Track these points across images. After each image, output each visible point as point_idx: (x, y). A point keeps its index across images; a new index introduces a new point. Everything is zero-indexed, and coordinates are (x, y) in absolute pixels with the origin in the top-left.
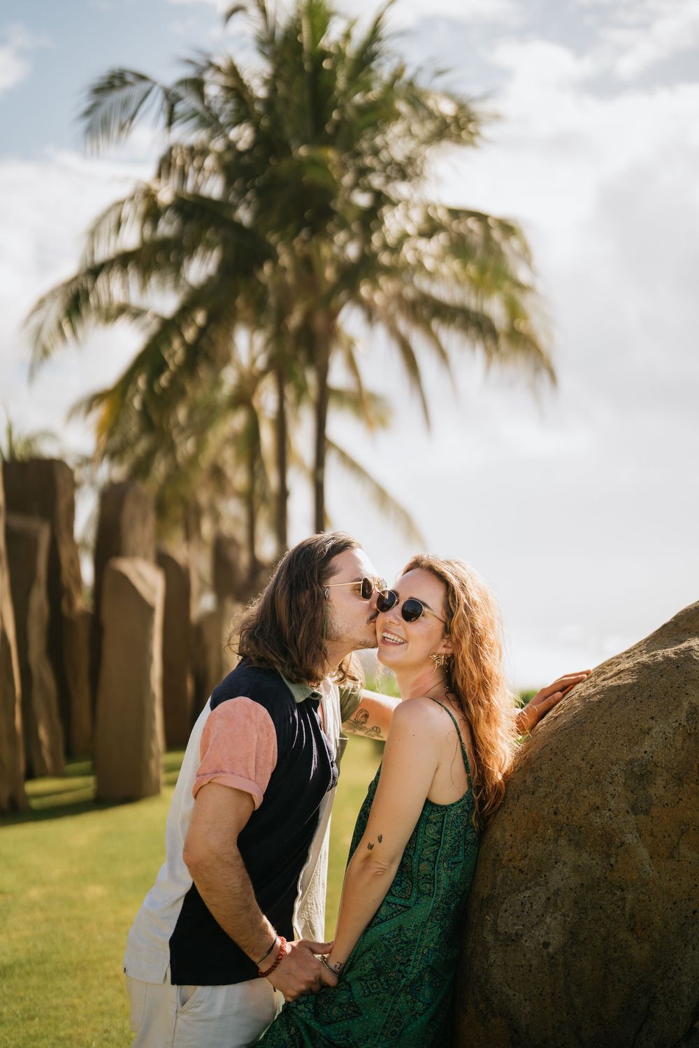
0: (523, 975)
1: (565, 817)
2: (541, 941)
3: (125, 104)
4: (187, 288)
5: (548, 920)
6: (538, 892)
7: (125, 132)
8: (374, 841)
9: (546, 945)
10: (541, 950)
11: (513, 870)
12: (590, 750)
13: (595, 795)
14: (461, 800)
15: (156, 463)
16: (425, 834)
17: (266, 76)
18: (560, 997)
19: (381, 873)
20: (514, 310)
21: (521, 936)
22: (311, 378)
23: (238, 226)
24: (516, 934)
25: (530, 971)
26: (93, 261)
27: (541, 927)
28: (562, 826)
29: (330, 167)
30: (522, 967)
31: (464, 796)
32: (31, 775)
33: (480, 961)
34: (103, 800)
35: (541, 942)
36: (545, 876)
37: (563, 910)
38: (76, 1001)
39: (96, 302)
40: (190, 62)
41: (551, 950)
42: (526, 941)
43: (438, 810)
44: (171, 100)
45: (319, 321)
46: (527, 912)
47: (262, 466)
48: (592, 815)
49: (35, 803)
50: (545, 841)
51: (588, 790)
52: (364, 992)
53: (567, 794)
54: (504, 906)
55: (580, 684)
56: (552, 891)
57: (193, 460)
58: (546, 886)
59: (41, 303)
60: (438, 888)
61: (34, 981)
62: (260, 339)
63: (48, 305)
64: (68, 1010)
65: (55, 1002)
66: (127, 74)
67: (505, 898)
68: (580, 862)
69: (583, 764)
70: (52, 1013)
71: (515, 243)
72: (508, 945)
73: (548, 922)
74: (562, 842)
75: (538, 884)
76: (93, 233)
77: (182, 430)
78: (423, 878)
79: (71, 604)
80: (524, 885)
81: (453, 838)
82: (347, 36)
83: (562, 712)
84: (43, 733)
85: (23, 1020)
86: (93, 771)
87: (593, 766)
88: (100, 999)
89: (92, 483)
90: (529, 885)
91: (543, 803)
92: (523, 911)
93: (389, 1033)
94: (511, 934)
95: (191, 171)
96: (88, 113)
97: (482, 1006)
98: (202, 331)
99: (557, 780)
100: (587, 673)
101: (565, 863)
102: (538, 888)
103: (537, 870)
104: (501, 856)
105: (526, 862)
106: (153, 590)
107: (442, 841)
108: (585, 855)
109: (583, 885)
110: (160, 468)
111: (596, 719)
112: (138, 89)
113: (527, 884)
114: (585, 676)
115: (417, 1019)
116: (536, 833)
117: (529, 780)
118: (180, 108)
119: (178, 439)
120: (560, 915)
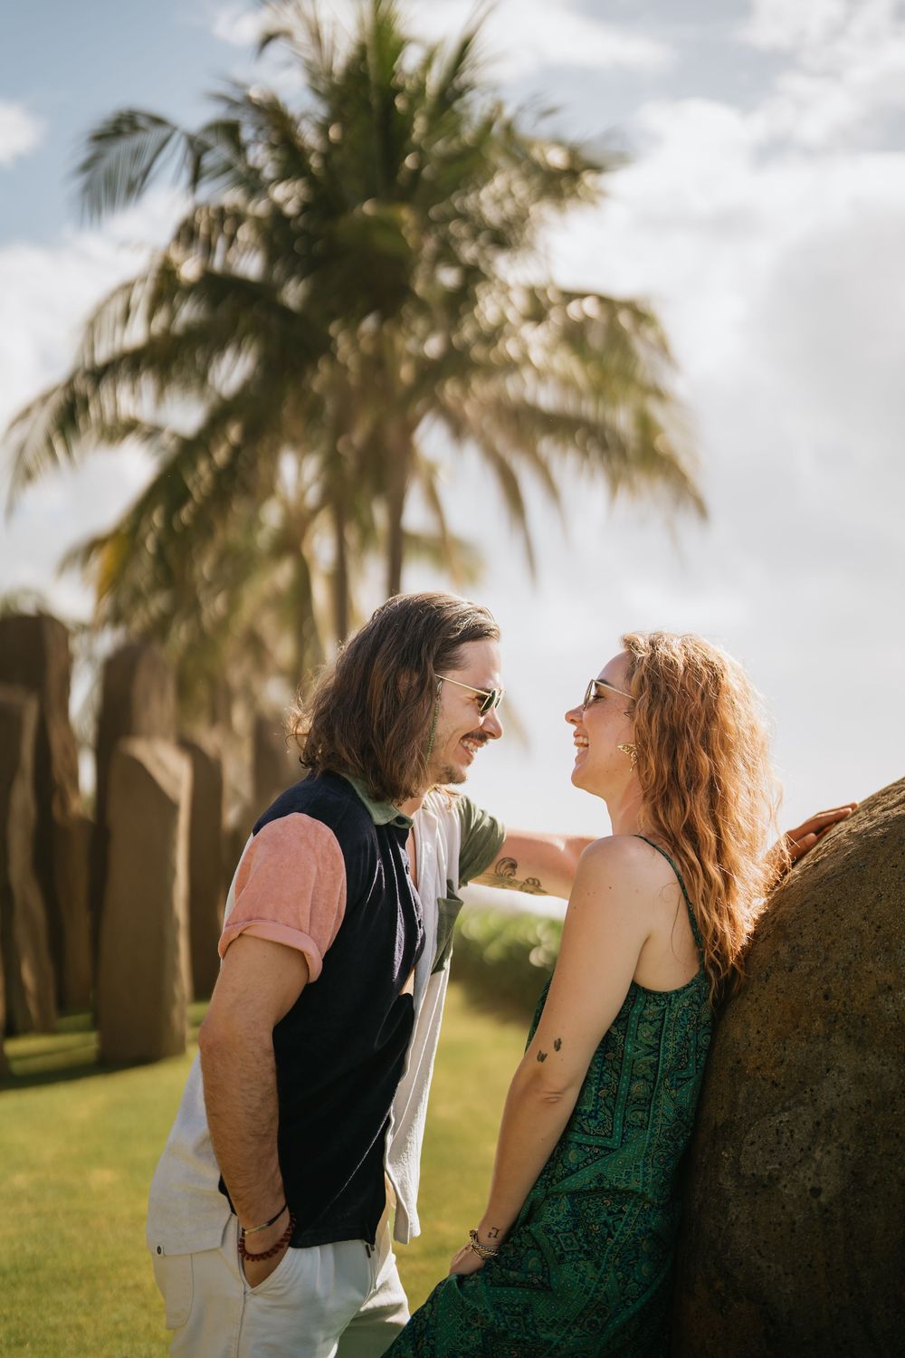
0: (782, 1237)
1: (841, 1002)
2: (809, 1186)
3: (137, 154)
4: (213, 398)
5: (818, 1155)
6: (801, 1115)
7: (136, 192)
8: (548, 1048)
9: (816, 1192)
10: (808, 1199)
11: (763, 1083)
12: (874, 904)
13: (885, 970)
14: (688, 986)
15: (174, 629)
16: (637, 1038)
17: (318, 118)
18: (838, 1270)
19: (555, 1100)
20: (646, 425)
21: (777, 1179)
22: (380, 514)
23: (285, 312)
24: (770, 1176)
25: (793, 1231)
26: (93, 362)
27: (808, 1166)
28: (837, 1016)
29: (404, 232)
30: (780, 1225)
31: (693, 980)
32: (11, 1031)
33: (714, 1218)
34: (109, 1061)
35: (809, 1188)
36: (812, 1090)
37: (841, 1140)
38: (82, 1320)
39: (98, 414)
40: (221, 98)
41: (823, 1199)
42: (785, 1186)
43: (655, 1000)
44: (197, 149)
45: (392, 433)
46: (786, 1145)
47: (314, 630)
48: (881, 999)
49: (17, 1067)
50: (812, 1039)
51: (874, 962)
52: (555, 1251)
53: (843, 969)
54: (750, 1137)
55: (842, 824)
56: (823, 1112)
57: (223, 625)
58: (813, 1105)
59: (26, 414)
60: (655, 1116)
61: (22, 1293)
62: (312, 465)
63: (34, 414)
64: (70, 1331)
65: (52, 1321)
66: (138, 116)
67: (750, 1125)
68: (865, 1068)
69: (866, 925)
70: (50, 1337)
71: (650, 334)
72: (756, 1194)
73: (818, 1158)
74: (837, 1039)
75: (801, 1103)
76: (92, 325)
77: (209, 585)
78: (635, 1103)
79: (64, 804)
80: (780, 1105)
81: (678, 1044)
82: (427, 64)
83: (826, 855)
84: (28, 976)
85: (9, 1346)
86: (96, 1024)
87: (879, 927)
88: (115, 1316)
89: (90, 658)
90: (787, 1104)
91: (806, 982)
92: (779, 1143)
93: (586, 1324)
94: (762, 1176)
95: (220, 244)
96: (87, 166)
97: (719, 1285)
98: (236, 451)
99: (828, 949)
100: (853, 806)
101: (841, 1071)
102: (802, 1108)
103: (800, 1082)
104: (744, 1063)
105: (783, 1070)
106: (177, 781)
107: (662, 1049)
108: (872, 1058)
109: (869, 1102)
110: (181, 634)
111: (881, 860)
112: (152, 137)
113: (783, 1103)
114: (850, 809)
115: (628, 1307)
116: (798, 1027)
117: (784, 951)
118: (208, 161)
119: (203, 597)
120: (837, 1147)
